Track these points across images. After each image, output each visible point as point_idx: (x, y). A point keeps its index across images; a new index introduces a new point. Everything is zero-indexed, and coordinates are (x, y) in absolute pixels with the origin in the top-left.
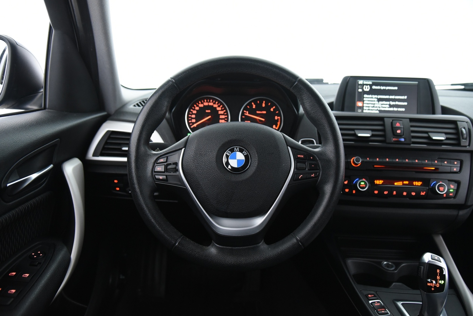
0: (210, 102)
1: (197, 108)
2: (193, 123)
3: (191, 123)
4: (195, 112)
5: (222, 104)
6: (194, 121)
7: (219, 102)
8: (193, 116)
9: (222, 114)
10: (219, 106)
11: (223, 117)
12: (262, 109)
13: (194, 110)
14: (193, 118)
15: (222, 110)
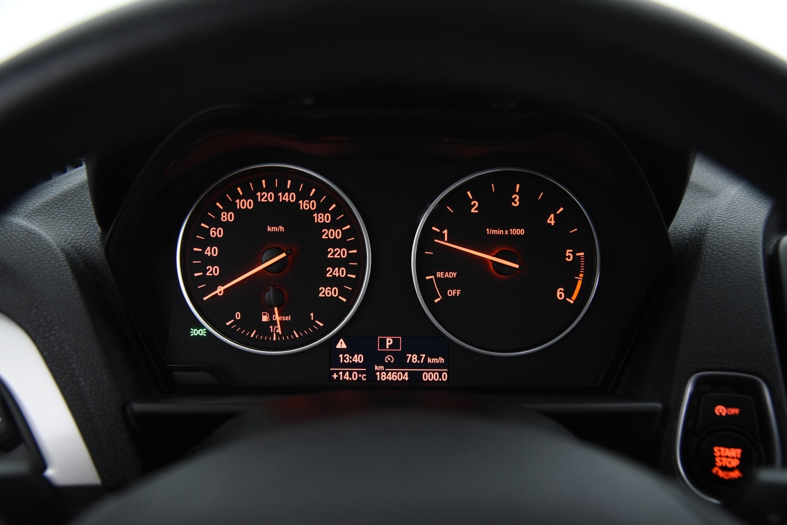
0: (284, 190)
1: (227, 217)
2: (214, 283)
3: (204, 278)
4: (217, 233)
5: (333, 197)
6: (213, 271)
7: (322, 189)
8: (212, 251)
9: (335, 243)
10: (323, 209)
11: (342, 253)
12: (511, 218)
13: (217, 223)
14: (212, 261)
15: (334, 225)
